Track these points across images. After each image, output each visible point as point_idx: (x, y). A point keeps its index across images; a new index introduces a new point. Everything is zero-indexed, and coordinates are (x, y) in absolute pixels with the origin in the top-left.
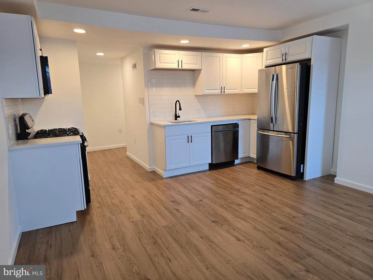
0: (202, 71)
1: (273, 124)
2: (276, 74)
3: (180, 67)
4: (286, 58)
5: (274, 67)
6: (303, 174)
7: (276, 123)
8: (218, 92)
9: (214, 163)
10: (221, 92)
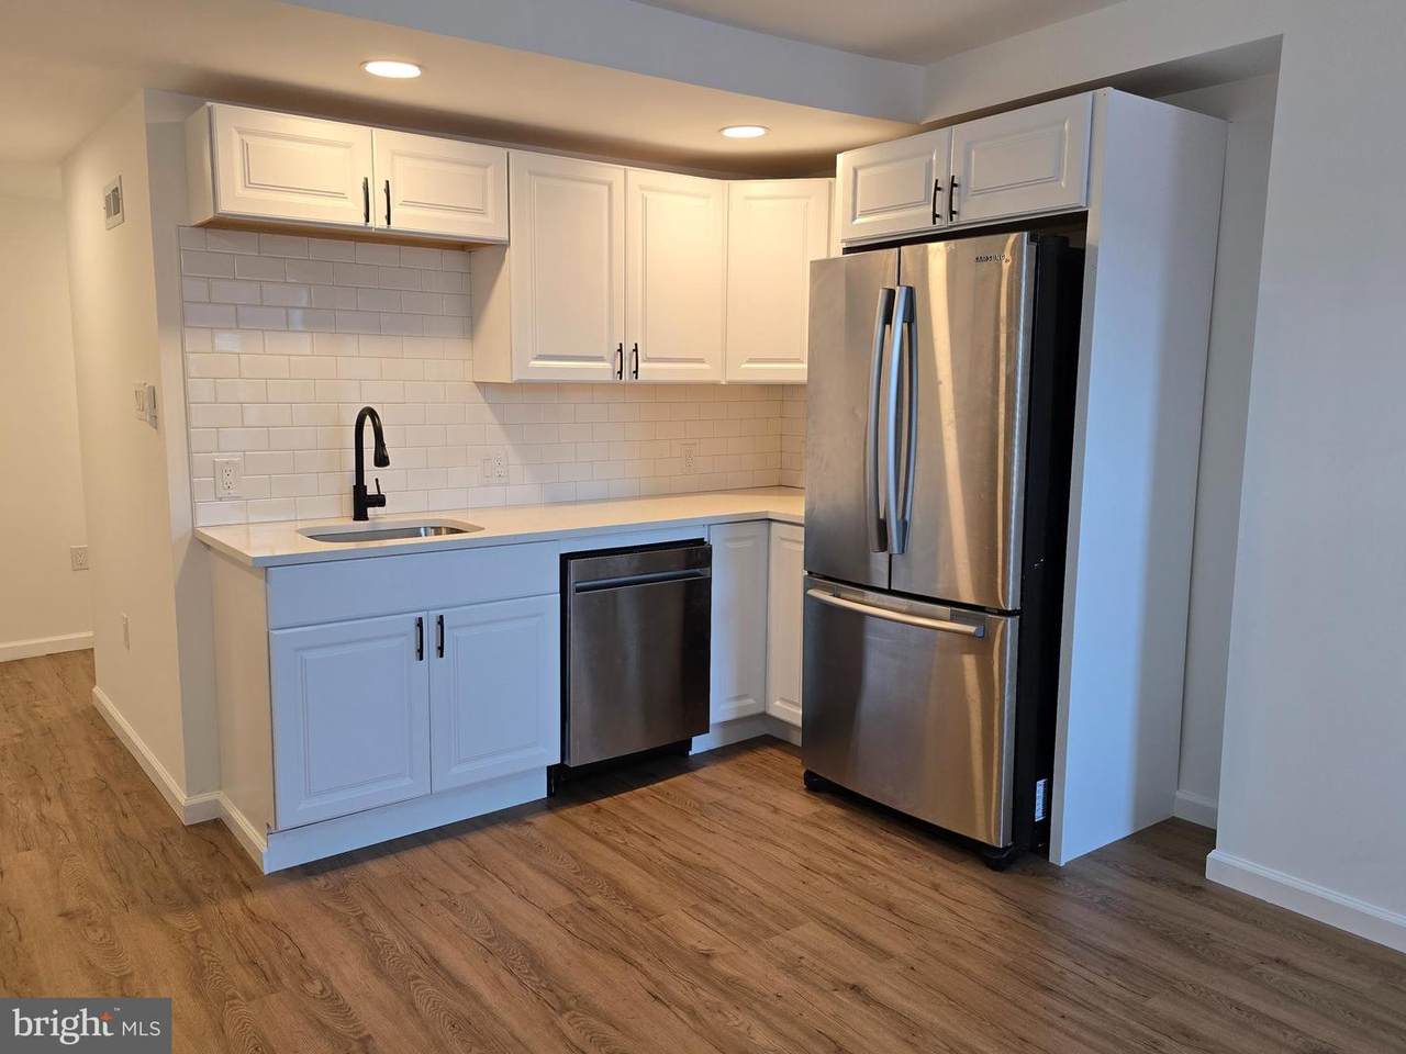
0: (511, 254)
1: (891, 556)
2: (904, 289)
3: (377, 221)
4: (954, 209)
5: (896, 249)
6: (1044, 830)
7: (903, 550)
8: (604, 370)
9: (573, 763)
10: (620, 373)
